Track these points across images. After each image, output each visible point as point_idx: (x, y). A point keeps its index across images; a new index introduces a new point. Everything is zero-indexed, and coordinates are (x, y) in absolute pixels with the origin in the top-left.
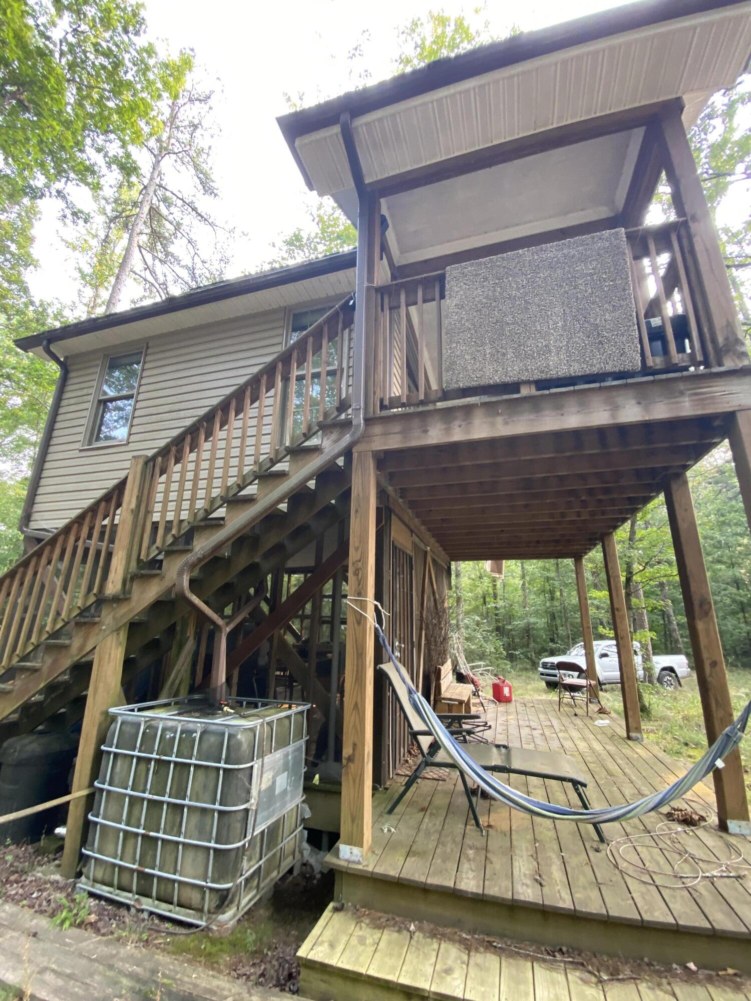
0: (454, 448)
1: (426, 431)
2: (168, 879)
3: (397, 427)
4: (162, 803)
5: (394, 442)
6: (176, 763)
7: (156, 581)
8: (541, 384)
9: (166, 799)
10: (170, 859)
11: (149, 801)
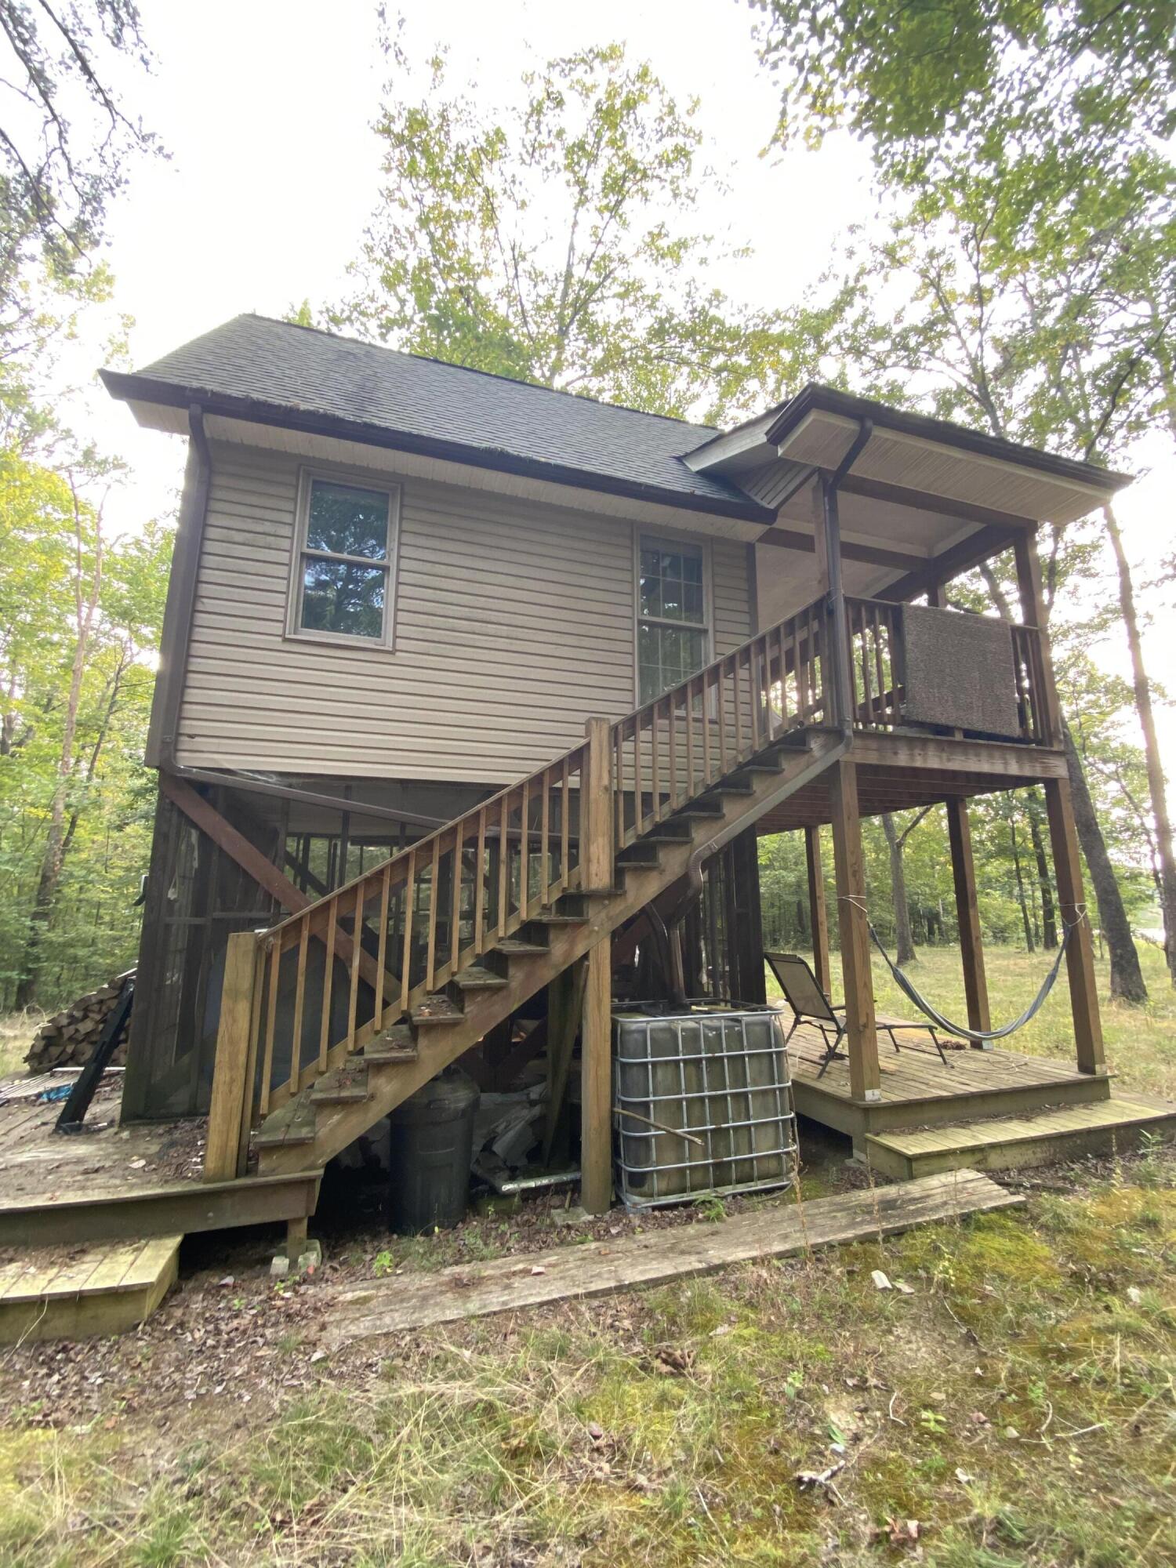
0: (915, 771)
1: (896, 753)
2: (745, 1160)
3: (873, 744)
4: (725, 1096)
5: (872, 758)
6: (729, 1057)
7: (654, 874)
8: (968, 733)
9: (728, 1091)
10: (744, 1141)
11: (710, 1097)
